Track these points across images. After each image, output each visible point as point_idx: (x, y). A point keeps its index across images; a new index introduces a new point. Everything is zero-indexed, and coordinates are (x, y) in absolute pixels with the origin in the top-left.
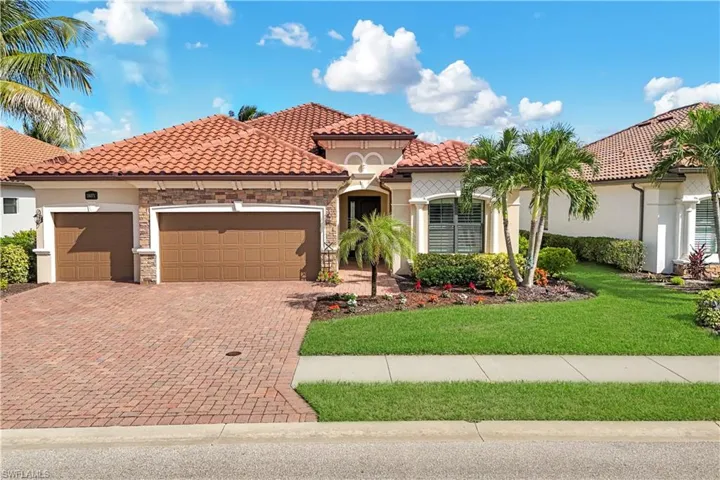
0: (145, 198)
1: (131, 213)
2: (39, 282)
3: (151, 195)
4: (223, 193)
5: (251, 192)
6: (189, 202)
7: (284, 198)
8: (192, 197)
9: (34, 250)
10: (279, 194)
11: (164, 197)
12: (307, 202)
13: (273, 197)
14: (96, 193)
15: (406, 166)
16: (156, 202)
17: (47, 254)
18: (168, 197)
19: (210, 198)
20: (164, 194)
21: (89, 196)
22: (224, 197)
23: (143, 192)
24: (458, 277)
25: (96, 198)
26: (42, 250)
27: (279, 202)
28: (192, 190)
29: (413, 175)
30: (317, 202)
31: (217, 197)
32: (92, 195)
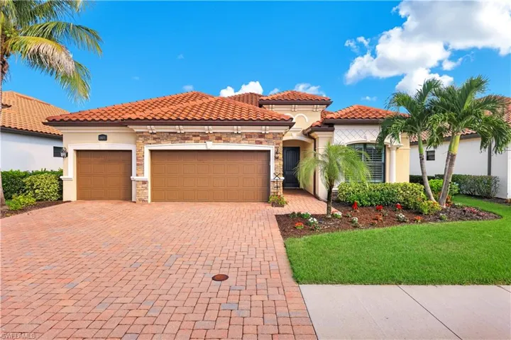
0: (140, 139)
1: (131, 151)
2: (64, 200)
3: (145, 136)
4: (198, 136)
5: (219, 135)
6: (173, 142)
7: (243, 139)
8: (175, 138)
9: (61, 177)
10: (240, 136)
11: (155, 139)
12: (261, 143)
13: (235, 139)
14: (106, 136)
15: (332, 118)
16: (149, 142)
17: (70, 180)
18: (158, 138)
19: (188, 139)
20: (155, 136)
21: (102, 138)
22: (199, 138)
23: (140, 134)
24: (381, 200)
25: (106, 140)
26: (66, 177)
27: (239, 142)
28: (176, 133)
29: (335, 127)
30: (268, 142)
31: (194, 138)
32: (103, 138)
